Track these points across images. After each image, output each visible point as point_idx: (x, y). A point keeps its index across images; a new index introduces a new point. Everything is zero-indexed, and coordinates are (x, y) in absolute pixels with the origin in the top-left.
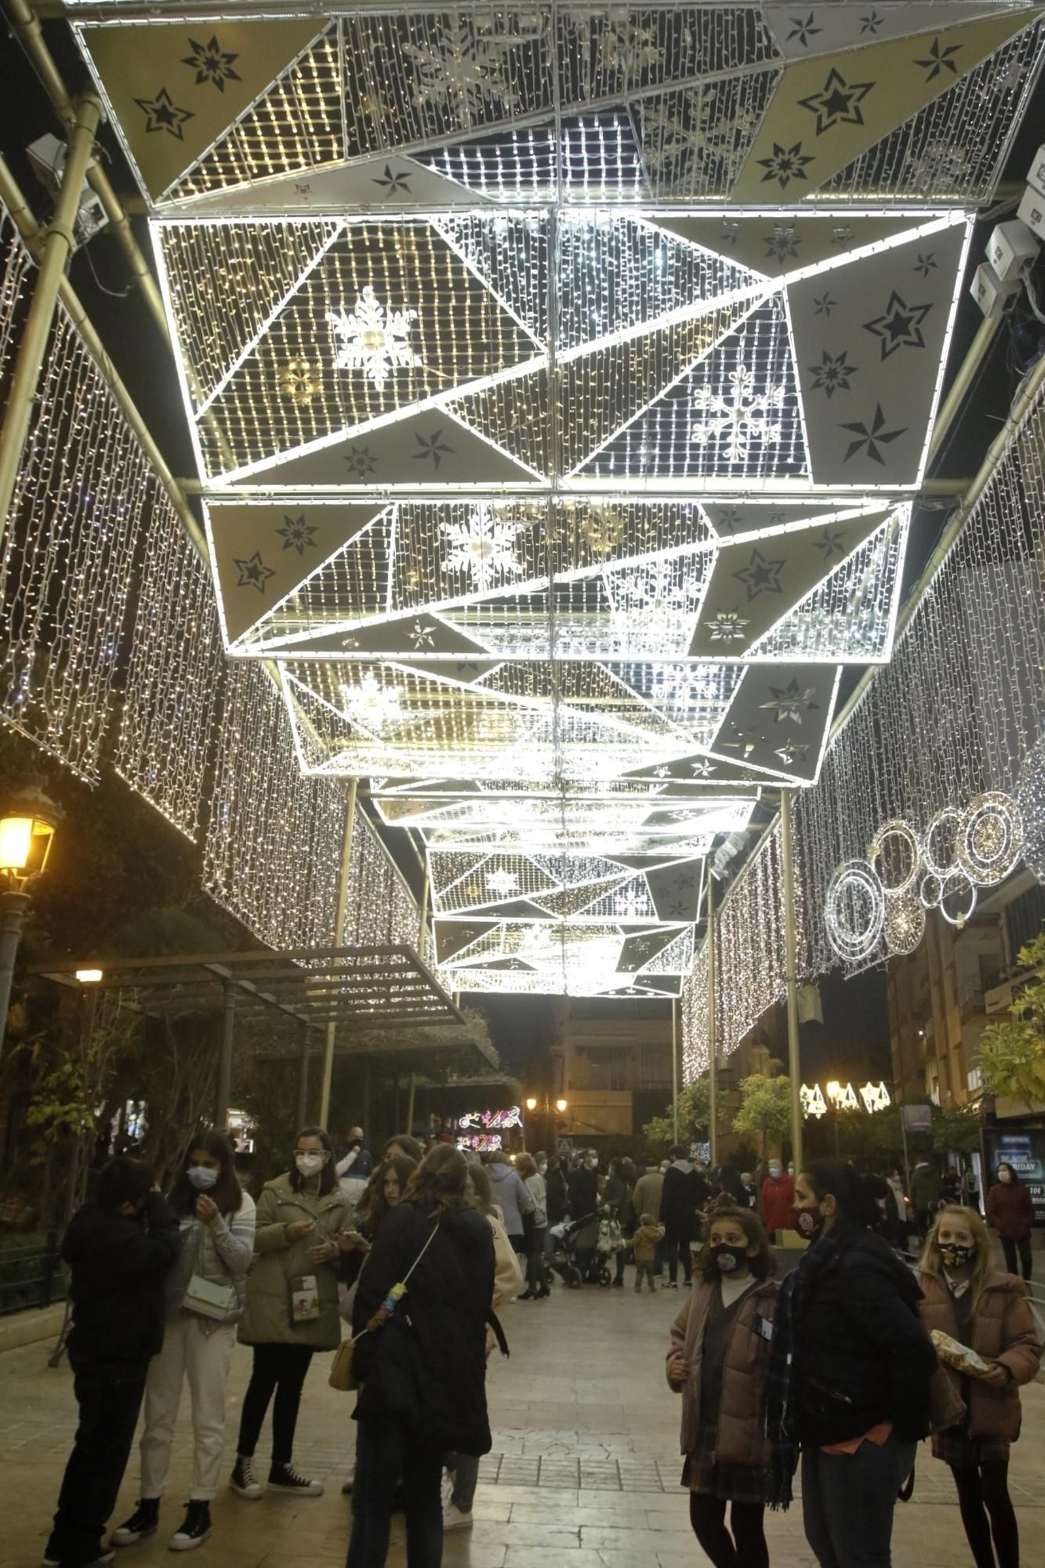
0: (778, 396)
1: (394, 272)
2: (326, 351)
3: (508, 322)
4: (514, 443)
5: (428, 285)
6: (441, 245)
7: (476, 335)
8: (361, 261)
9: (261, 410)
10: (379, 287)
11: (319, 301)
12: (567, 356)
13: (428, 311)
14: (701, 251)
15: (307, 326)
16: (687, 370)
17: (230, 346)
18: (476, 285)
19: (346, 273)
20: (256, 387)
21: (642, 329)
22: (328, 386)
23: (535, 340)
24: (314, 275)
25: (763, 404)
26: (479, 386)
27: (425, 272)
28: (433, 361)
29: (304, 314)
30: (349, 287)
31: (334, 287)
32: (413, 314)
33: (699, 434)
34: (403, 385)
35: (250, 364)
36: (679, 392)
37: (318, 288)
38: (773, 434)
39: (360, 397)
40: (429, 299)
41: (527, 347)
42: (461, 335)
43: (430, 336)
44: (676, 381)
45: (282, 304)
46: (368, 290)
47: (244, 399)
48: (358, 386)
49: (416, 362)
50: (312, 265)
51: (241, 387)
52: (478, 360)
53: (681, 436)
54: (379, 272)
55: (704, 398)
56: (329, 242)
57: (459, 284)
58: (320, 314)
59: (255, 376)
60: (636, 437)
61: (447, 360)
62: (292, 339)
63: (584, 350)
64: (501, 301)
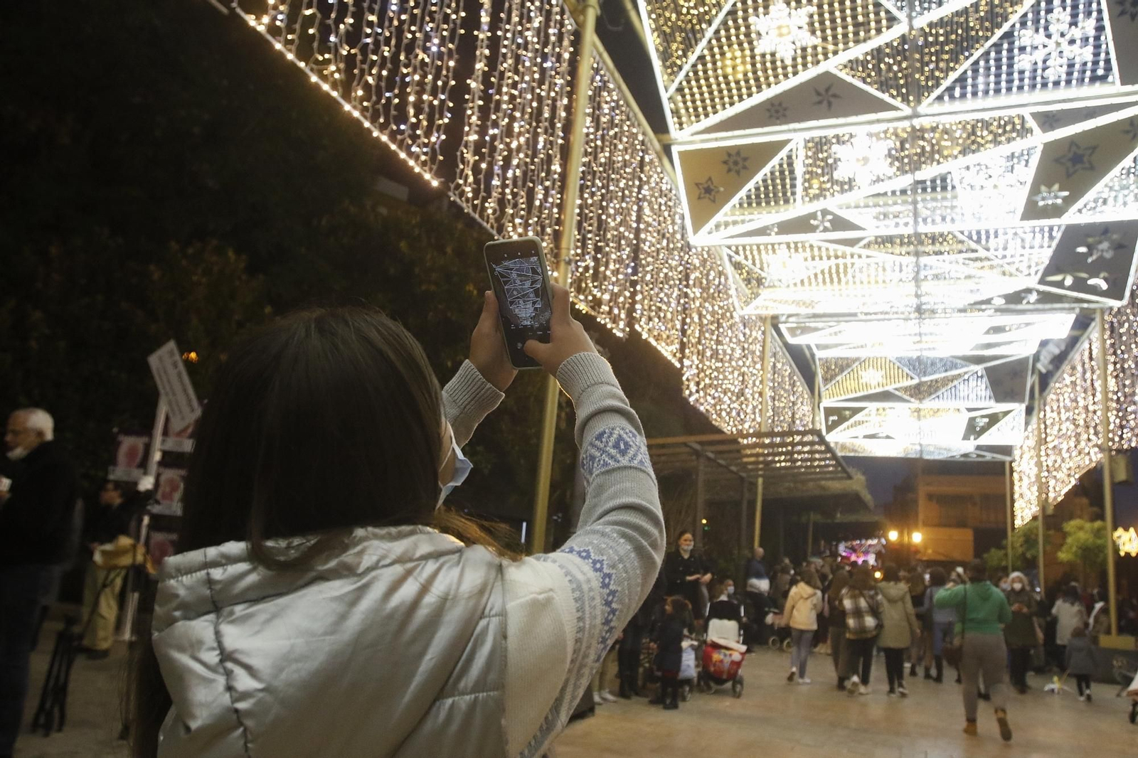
0: (1089, 26)
2: (750, 43)
4: (884, 86)
7: (854, 17)
9: (709, 86)
12: (921, 22)
15: (737, 28)
16: (1014, 19)
17: (688, 46)
25: (1076, 33)
26: (858, 51)
28: (825, 39)
29: (735, 21)
33: (1023, 62)
35: (701, 58)
36: (1009, 35)
38: (1087, 54)
41: (892, 20)
42: (844, 19)
43: (822, 23)
44: (1006, 27)
52: (856, 34)
53: (1010, 66)
55: (1026, 37)
59: (704, 65)
62: (728, 38)
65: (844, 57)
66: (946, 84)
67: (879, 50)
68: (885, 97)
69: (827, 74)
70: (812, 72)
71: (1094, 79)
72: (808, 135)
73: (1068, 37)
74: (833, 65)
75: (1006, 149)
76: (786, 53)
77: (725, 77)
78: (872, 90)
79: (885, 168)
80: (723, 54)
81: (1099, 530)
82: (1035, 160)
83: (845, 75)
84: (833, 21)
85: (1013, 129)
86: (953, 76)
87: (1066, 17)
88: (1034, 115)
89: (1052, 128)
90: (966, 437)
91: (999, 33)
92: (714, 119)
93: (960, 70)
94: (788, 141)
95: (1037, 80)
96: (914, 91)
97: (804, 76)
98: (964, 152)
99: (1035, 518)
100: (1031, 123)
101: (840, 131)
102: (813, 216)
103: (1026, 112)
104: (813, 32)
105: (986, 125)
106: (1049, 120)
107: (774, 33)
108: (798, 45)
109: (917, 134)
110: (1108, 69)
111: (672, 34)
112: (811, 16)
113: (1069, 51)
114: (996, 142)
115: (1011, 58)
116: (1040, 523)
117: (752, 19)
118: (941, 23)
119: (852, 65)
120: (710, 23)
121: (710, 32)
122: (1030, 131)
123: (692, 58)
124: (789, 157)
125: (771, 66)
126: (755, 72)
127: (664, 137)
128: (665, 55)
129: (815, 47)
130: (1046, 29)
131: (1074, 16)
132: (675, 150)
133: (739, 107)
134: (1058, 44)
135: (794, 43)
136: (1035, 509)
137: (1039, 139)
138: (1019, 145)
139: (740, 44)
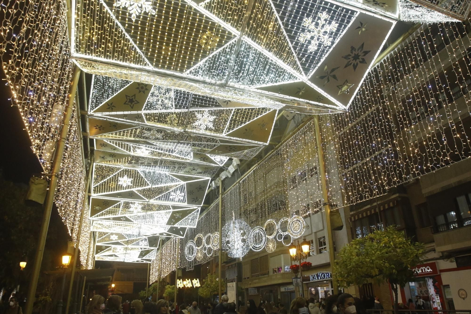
0: (183, 194)
1: (130, 174)
2: (117, 182)
3: (146, 182)
4: (144, 195)
5: (135, 177)
6: (138, 172)
7: (141, 183)
8: (126, 172)
9: (105, 187)
10: (128, 176)
11: (118, 176)
12: (154, 186)
13: (134, 179)
14: (174, 177)
15: (115, 179)
16: (171, 190)
17: (102, 179)
18: (142, 177)
19: (123, 174)
20: (105, 185)
21: (165, 185)
22: (117, 186)
23: (149, 184)
24: (118, 173)
25: (181, 195)
26: (140, 188)
27: (135, 175)
28: (134, 185)
29: (115, 177)
30: (123, 175)
31: (121, 175)
32: (132, 179)
33: (171, 197)
34: (128, 187)
35: (105, 182)
36: (169, 193)
37: (118, 175)
38: (182, 198)
39: (121, 188)
40: (135, 178)
41: (148, 185)
42: (139, 183)
43: (134, 182)
44: (169, 191)
45: (112, 176)
46: (126, 176)
47: (102, 186)
48: (121, 186)
49: (131, 185)
50: (118, 172)
51: (102, 184)
52: (140, 186)
53: (169, 197)
54: (128, 174)
55: (172, 193)
56: (121, 170)
57: (140, 177)
58: (117, 178)
59: (105, 183)
60: (162, 197)
61: (136, 185)
62: (113, 180)
63: (157, 186)
64: (145, 179)
65: (137, 189)
66: (156, 198)
67: (144, 189)
68: (144, 197)
69: (132, 191)
70: (129, 190)
71: (183, 202)
72: (125, 201)
74: (134, 190)
75: (165, 211)
76: (124, 185)
77: (109, 187)
78: (141, 196)
79: (140, 210)
80: (110, 183)
81: (173, 287)
82: (171, 214)
83: (136, 192)
84: (136, 182)
85: (166, 208)
86: (158, 197)
87: (179, 192)
88: (171, 206)
89: (174, 209)
90: (139, 257)
91: (167, 192)
92: (103, 194)
93: (159, 196)
94: (120, 201)
95: (173, 200)
96: (150, 197)
97: (127, 190)
98: (157, 210)
99: (156, 282)
100: (171, 207)
101: (132, 201)
102: (122, 217)
103: (170, 205)
105: (162, 206)
106: (174, 207)
107: (123, 181)
109: (148, 205)
110: (185, 201)
111: (99, 176)
113: (180, 197)
114: (164, 210)
115: (169, 196)
116: (158, 284)
117: (119, 178)
118: (158, 188)
119: (138, 191)
120: (109, 176)
121: (108, 178)
122: (170, 209)
123: (102, 181)
124: (119, 204)
125: (121, 187)
126: (116, 187)
127: (90, 194)
128: (96, 179)
132: (91, 198)
133: (110, 193)
136: (157, 279)
137: (172, 210)
138: (168, 211)
139: (115, 182)
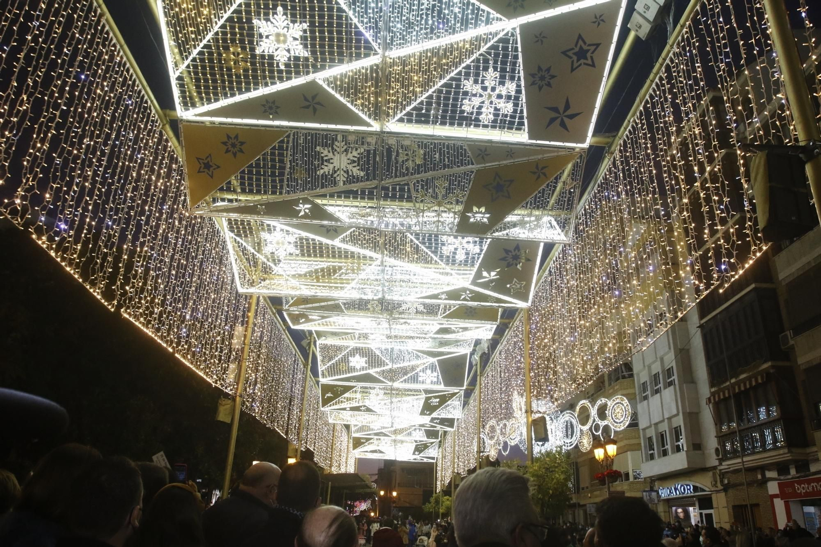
73: (497, 92)
104: (305, 46)
108: (292, 54)
112: (305, 31)
129: (306, 59)
130: (483, 82)
131: (503, 77)
134: (490, 96)
135: (288, 51)
